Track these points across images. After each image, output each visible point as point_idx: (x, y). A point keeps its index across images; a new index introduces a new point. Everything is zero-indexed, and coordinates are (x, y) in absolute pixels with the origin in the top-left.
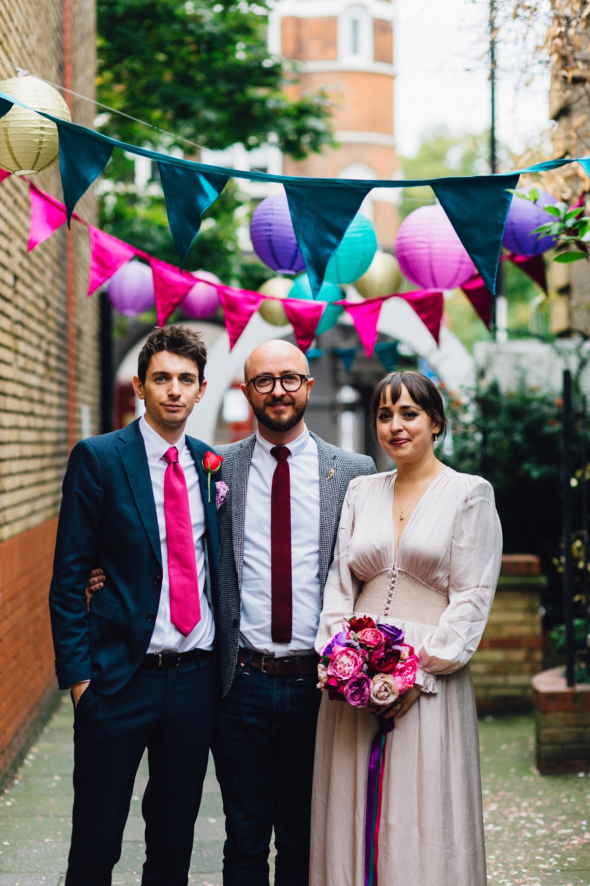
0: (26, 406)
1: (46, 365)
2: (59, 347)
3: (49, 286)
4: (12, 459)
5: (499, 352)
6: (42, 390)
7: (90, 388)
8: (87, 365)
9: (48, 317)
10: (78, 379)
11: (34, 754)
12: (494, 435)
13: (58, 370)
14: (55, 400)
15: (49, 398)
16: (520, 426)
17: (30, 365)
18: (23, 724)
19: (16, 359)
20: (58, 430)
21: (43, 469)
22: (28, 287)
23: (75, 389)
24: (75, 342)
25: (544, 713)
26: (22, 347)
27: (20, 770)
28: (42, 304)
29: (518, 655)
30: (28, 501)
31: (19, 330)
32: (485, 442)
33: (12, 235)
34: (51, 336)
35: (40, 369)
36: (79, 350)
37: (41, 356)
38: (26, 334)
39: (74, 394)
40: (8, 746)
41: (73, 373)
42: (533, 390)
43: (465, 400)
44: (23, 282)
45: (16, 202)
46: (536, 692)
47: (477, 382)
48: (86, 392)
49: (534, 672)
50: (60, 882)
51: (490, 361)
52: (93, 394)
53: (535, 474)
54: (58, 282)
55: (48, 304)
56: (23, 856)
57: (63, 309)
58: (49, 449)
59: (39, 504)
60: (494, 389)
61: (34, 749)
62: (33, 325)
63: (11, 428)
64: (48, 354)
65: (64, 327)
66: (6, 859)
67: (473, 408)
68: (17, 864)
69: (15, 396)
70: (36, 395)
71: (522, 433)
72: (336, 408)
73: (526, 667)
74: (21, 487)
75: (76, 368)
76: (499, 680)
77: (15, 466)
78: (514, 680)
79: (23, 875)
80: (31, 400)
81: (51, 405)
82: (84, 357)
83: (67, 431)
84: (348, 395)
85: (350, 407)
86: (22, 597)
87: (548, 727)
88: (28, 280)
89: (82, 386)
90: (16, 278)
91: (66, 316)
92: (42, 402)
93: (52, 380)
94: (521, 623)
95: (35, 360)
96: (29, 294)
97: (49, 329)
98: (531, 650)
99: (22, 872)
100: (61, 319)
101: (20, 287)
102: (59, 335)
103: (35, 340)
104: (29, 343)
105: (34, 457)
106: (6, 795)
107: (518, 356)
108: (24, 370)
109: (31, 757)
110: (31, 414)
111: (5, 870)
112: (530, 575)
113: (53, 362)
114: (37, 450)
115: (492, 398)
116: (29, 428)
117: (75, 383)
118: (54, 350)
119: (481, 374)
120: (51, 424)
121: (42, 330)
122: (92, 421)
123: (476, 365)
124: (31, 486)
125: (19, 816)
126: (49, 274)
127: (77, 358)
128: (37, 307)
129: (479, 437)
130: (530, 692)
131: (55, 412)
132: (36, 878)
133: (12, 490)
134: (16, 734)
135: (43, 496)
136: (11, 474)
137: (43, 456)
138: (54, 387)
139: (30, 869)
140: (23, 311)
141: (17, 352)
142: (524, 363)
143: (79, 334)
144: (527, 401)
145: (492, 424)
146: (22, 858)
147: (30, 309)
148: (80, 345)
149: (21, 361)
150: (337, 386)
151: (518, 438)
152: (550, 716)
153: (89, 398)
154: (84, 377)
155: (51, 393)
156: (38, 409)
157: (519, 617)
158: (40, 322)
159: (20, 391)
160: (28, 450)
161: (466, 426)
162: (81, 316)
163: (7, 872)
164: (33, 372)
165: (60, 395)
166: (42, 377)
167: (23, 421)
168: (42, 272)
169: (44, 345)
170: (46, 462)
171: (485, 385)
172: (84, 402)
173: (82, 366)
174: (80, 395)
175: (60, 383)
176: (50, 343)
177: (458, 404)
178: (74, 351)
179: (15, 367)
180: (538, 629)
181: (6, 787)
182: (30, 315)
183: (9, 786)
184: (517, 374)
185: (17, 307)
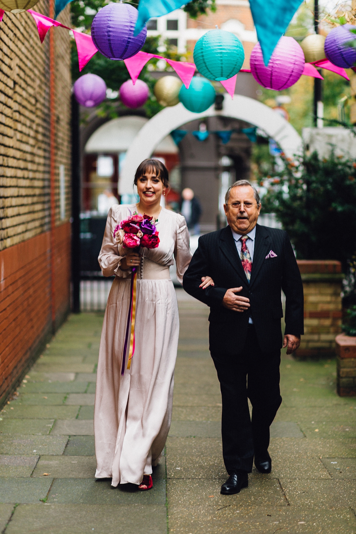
0: (22, 164)
1: (35, 138)
2: (44, 128)
3: (37, 89)
4: (12, 197)
5: (318, 134)
6: (32, 154)
7: (65, 154)
8: (63, 139)
9: (37, 109)
10: (57, 148)
11: (27, 379)
12: (314, 185)
13: (43, 142)
14: (42, 161)
15: (37, 160)
16: (331, 180)
17: (25, 139)
18: (20, 361)
19: (15, 134)
20: (43, 180)
21: (33, 204)
22: (24, 89)
23: (56, 154)
24: (56, 125)
25: (342, 358)
26: (19, 127)
27: (18, 389)
28: (33, 101)
29: (327, 322)
30: (23, 223)
31: (17, 116)
32: (308, 189)
33: (13, 56)
34: (38, 121)
35: (32, 141)
36: (58, 130)
37: (32, 133)
38: (22, 119)
39: (54, 158)
40: (10, 375)
41: (54, 144)
42: (339, 158)
43: (296, 163)
44: (20, 86)
45: (15, 35)
46: (338, 345)
47: (304, 152)
48: (62, 156)
49: (337, 333)
50: (38, 461)
51: (312, 140)
52: (67, 158)
53: (340, 209)
54: (43, 87)
55: (37, 101)
56: (16, 444)
57: (47, 104)
58: (37, 192)
59: (30, 226)
60: (315, 156)
61: (27, 377)
62: (27, 113)
63: (11, 177)
64: (37, 132)
65: (47, 115)
66: (6, 446)
67: (301, 168)
68: (13, 449)
69: (14, 158)
70: (29, 157)
71: (331, 184)
72: (219, 170)
73: (332, 330)
74: (19, 215)
75: (55, 141)
76: (316, 337)
77: (14, 201)
78: (324, 337)
79: (15, 456)
80: (25, 160)
81: (39, 164)
82: (60, 134)
83: (49, 180)
84: (226, 161)
85: (227, 169)
86: (19, 283)
87: (344, 367)
88: (23, 85)
89: (60, 153)
90: (15, 83)
91: (49, 109)
92: (32, 162)
93: (39, 148)
94: (329, 303)
95: (29, 135)
96: (24, 94)
97: (37, 116)
98: (335, 319)
99: (15, 454)
100: (46, 111)
101: (18, 89)
102: (44, 120)
103: (28, 123)
104: (24, 124)
105: (27, 196)
106: (9, 405)
107: (330, 136)
108: (21, 141)
109: (25, 381)
110: (25, 169)
111: (5, 453)
112: (335, 273)
113: (40, 137)
114: (30, 192)
115: (313, 162)
116: (24, 178)
117: (55, 151)
118: (40, 129)
119: (307, 148)
120: (39, 175)
121: (33, 117)
122: (66, 175)
123: (303, 142)
124: (25, 214)
125: (15, 418)
126: (38, 82)
127: (56, 135)
128: (29, 102)
129: (305, 187)
130: (334, 345)
131: (41, 168)
132: (24, 459)
133: (12, 217)
134: (16, 367)
135: (33, 220)
136: (11, 206)
137: (34, 196)
138: (41, 153)
139: (20, 453)
140: (20, 104)
141: (16, 130)
142: (334, 141)
143: (58, 120)
144: (335, 165)
145: (314, 178)
146: (15, 445)
147: (25, 103)
148: (59, 127)
149: (19, 136)
150: (219, 156)
151: (329, 187)
152: (346, 361)
153: (64, 160)
154: (60, 147)
155: (39, 156)
156: (30, 166)
157: (328, 298)
158: (31, 112)
159: (18, 154)
160: (23, 192)
161: (297, 180)
162: (60, 109)
163: (5, 454)
164: (27, 143)
165: (45, 157)
166: (33, 146)
167: (20, 173)
168: (33, 80)
169: (34, 126)
170: (35, 199)
171: (309, 154)
172: (61, 163)
173: (60, 141)
174: (59, 159)
175: (45, 150)
176: (38, 125)
177: (292, 166)
178: (55, 131)
179: (14, 139)
180: (340, 306)
181: (9, 400)
182: (24, 107)
183: (10, 399)
184: (330, 147)
185: (16, 101)
